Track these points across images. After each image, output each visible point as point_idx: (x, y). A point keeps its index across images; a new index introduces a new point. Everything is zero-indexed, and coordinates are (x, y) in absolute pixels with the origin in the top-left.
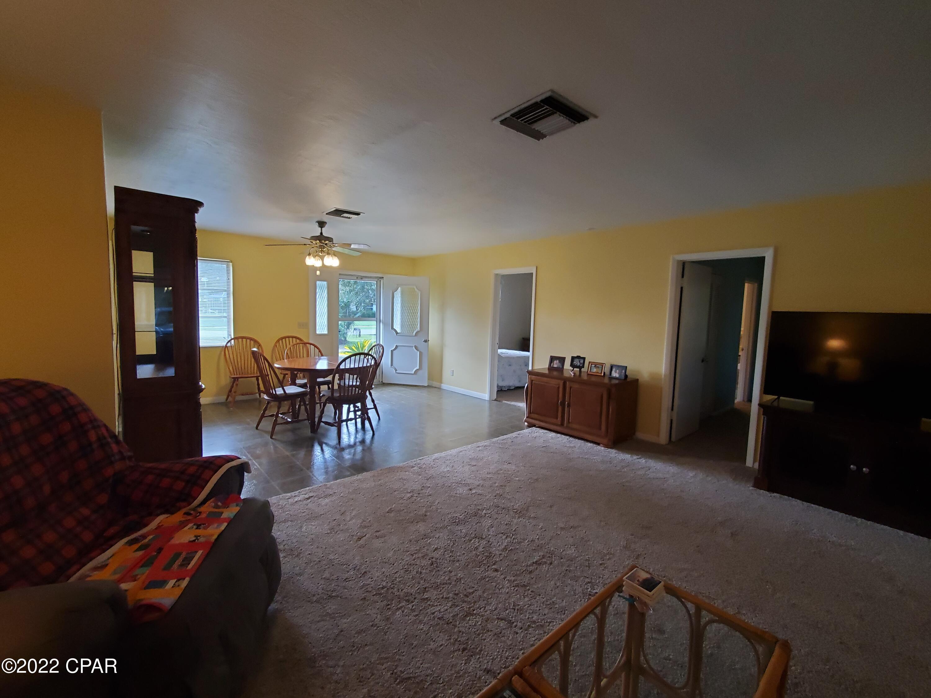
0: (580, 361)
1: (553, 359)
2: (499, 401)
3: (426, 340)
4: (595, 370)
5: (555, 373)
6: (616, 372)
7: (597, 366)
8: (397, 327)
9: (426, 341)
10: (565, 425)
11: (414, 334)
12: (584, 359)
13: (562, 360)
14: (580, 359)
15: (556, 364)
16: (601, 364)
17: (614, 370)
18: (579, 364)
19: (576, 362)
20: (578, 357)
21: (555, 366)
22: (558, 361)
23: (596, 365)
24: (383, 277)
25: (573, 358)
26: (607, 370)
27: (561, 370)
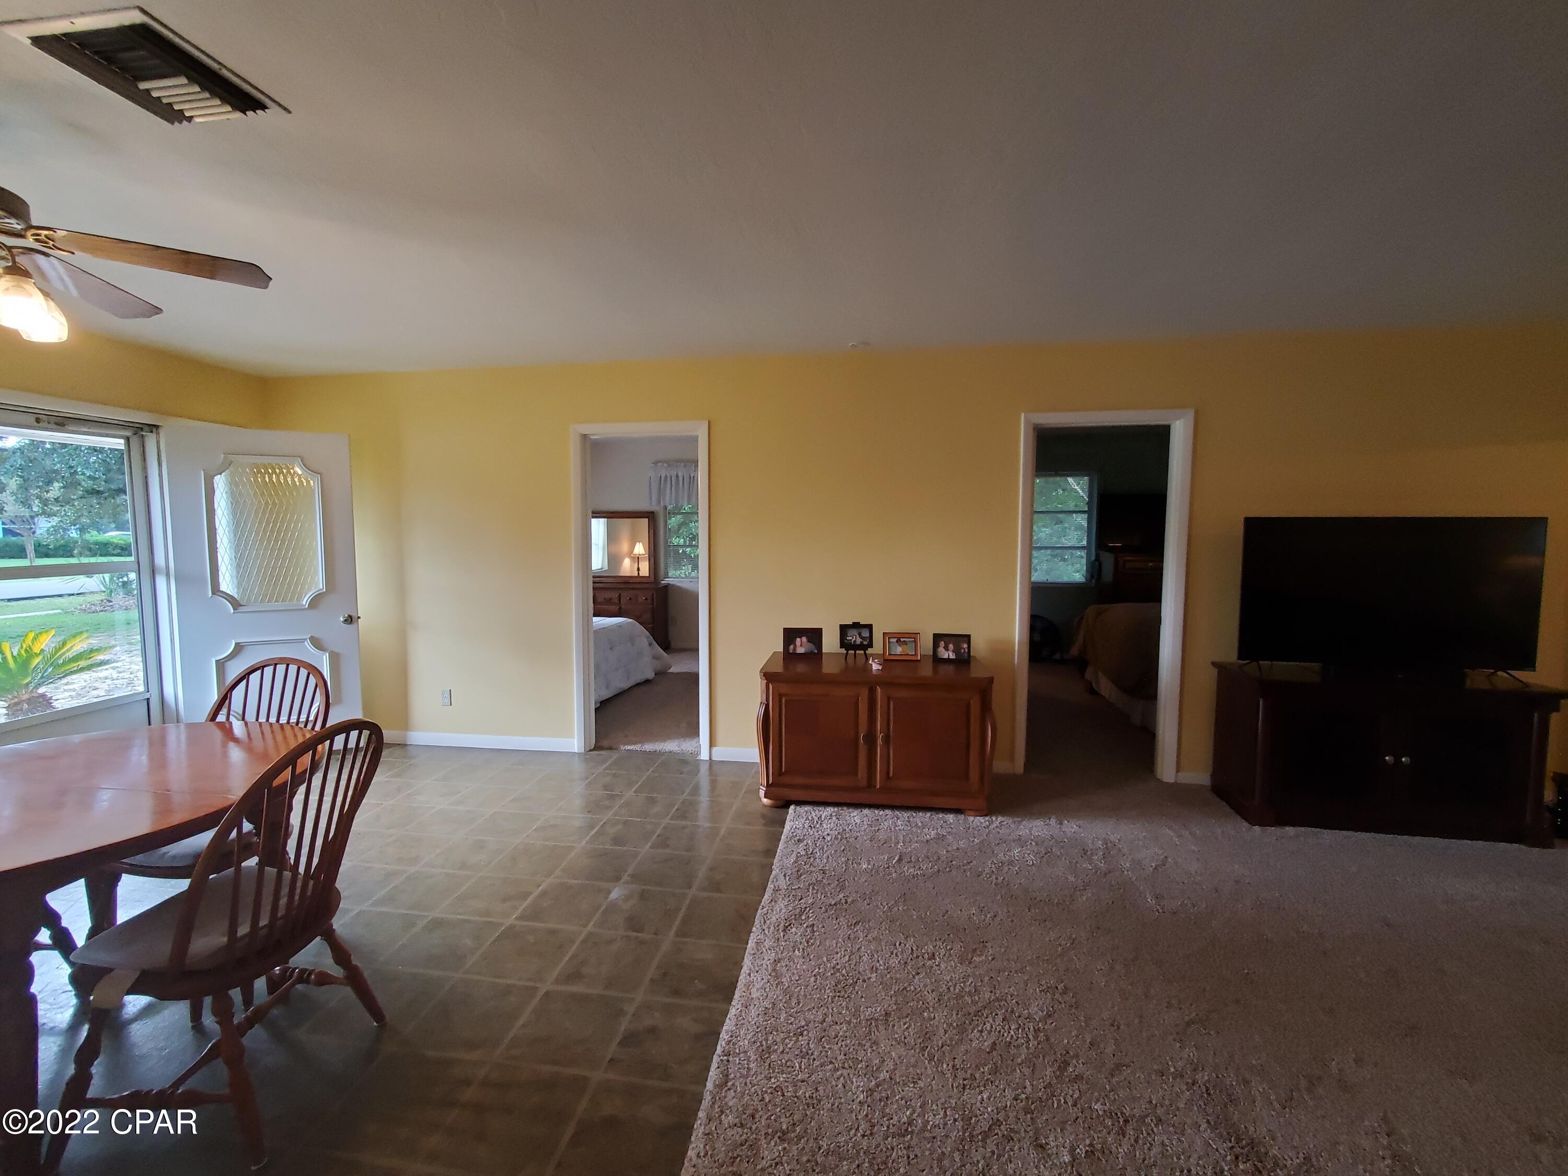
0: (860, 634)
1: (790, 635)
2: (610, 748)
3: (350, 617)
4: (899, 650)
5: (801, 668)
6: (946, 649)
7: (902, 640)
8: (227, 584)
9: (350, 620)
10: (878, 787)
11: (305, 601)
12: (870, 627)
13: (815, 635)
14: (860, 630)
15: (801, 646)
16: (913, 636)
17: (942, 644)
18: (859, 641)
19: (854, 637)
20: (856, 625)
21: (801, 650)
22: (804, 639)
23: (900, 638)
24: (157, 427)
25: (844, 629)
26: (926, 643)
27: (815, 656)
